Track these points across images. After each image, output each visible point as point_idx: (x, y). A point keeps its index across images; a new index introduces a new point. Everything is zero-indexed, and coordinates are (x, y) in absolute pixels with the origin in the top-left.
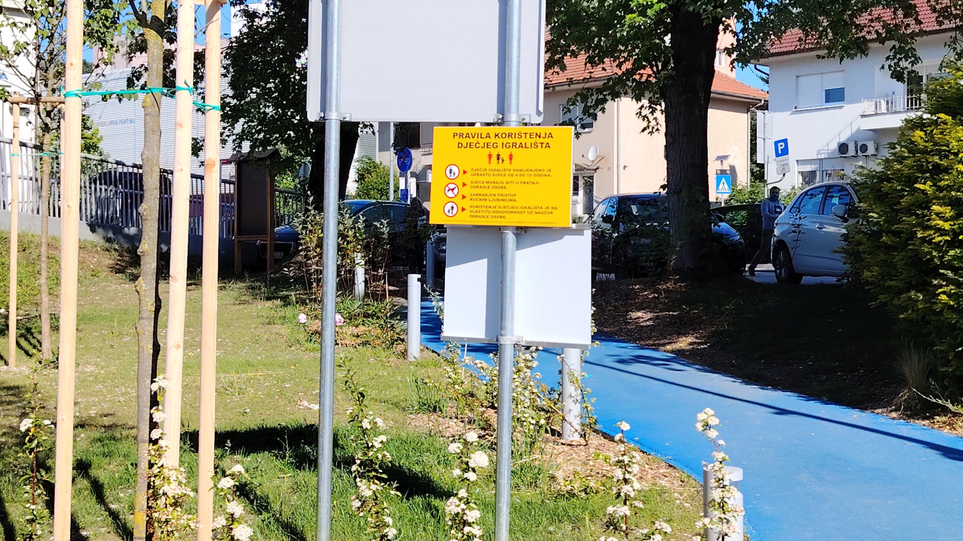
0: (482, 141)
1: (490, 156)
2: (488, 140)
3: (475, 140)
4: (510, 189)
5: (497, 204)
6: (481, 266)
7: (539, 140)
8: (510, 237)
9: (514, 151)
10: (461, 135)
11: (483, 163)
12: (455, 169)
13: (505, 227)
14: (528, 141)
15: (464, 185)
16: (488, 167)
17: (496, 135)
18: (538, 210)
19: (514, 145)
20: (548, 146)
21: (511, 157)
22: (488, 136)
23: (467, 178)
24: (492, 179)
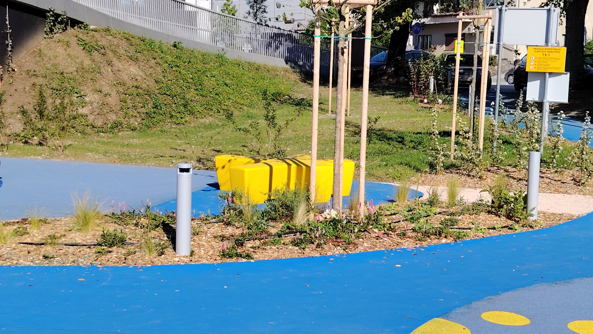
0: (541, 51)
1: (543, 54)
2: (543, 50)
3: (539, 50)
4: (548, 63)
5: (545, 66)
6: (538, 82)
7: (557, 51)
8: (547, 75)
9: (550, 53)
10: (535, 49)
11: (541, 56)
12: (533, 57)
13: (546, 72)
14: (554, 51)
15: (536, 61)
16: (543, 57)
17: (545, 49)
18: (556, 68)
19: (550, 52)
20: (559, 52)
21: (549, 55)
22: (543, 49)
23: (537, 60)
24: (543, 60)
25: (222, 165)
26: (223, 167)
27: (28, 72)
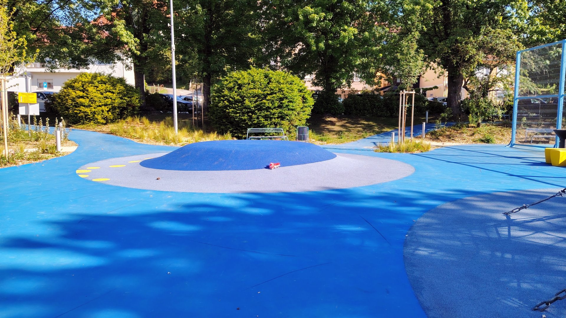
8: (29, 104)
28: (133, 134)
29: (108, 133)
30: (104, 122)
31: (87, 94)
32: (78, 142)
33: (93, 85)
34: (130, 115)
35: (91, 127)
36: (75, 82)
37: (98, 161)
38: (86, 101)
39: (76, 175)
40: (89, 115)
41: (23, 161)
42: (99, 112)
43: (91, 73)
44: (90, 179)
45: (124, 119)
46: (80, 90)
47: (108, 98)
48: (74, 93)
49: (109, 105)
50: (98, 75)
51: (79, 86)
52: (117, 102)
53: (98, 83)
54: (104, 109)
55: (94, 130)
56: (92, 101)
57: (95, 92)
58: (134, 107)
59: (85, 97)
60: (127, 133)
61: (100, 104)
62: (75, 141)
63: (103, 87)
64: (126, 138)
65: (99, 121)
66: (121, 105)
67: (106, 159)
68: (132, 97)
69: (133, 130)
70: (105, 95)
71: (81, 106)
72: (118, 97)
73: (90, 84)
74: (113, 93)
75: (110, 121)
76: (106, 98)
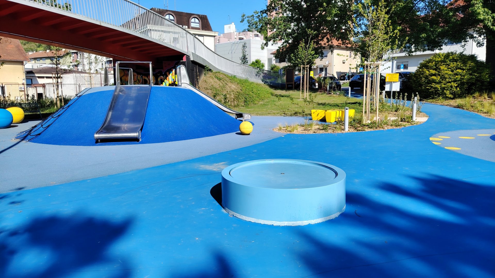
3: (390, 74)
6: (389, 85)
13: (392, 82)
15: (389, 78)
18: (395, 80)
25: (313, 112)
26: (314, 113)
27: (205, 88)
28: (480, 108)
29: (454, 107)
30: (452, 97)
31: (439, 72)
32: (429, 114)
33: (445, 63)
34: (477, 91)
35: (439, 101)
36: (430, 62)
37: (448, 131)
38: (437, 79)
39: (431, 142)
40: (439, 91)
41: (388, 127)
42: (448, 87)
43: (444, 53)
44: (442, 146)
45: (471, 94)
46: (433, 69)
47: (458, 75)
48: (427, 72)
49: (458, 81)
50: (451, 54)
51: (433, 65)
52: (466, 78)
53: (450, 62)
54: (453, 85)
55: (442, 104)
56: (443, 78)
57: (446, 69)
58: (483, 82)
59: (437, 75)
60: (474, 107)
61: (450, 80)
62: (426, 113)
63: (454, 65)
64: (472, 112)
65: (447, 95)
66: (470, 81)
67: (454, 130)
68: (483, 72)
69: (480, 105)
70: (455, 72)
71: (433, 83)
72: (467, 73)
73: (443, 63)
74: (463, 70)
75: (457, 96)
76: (456, 74)
